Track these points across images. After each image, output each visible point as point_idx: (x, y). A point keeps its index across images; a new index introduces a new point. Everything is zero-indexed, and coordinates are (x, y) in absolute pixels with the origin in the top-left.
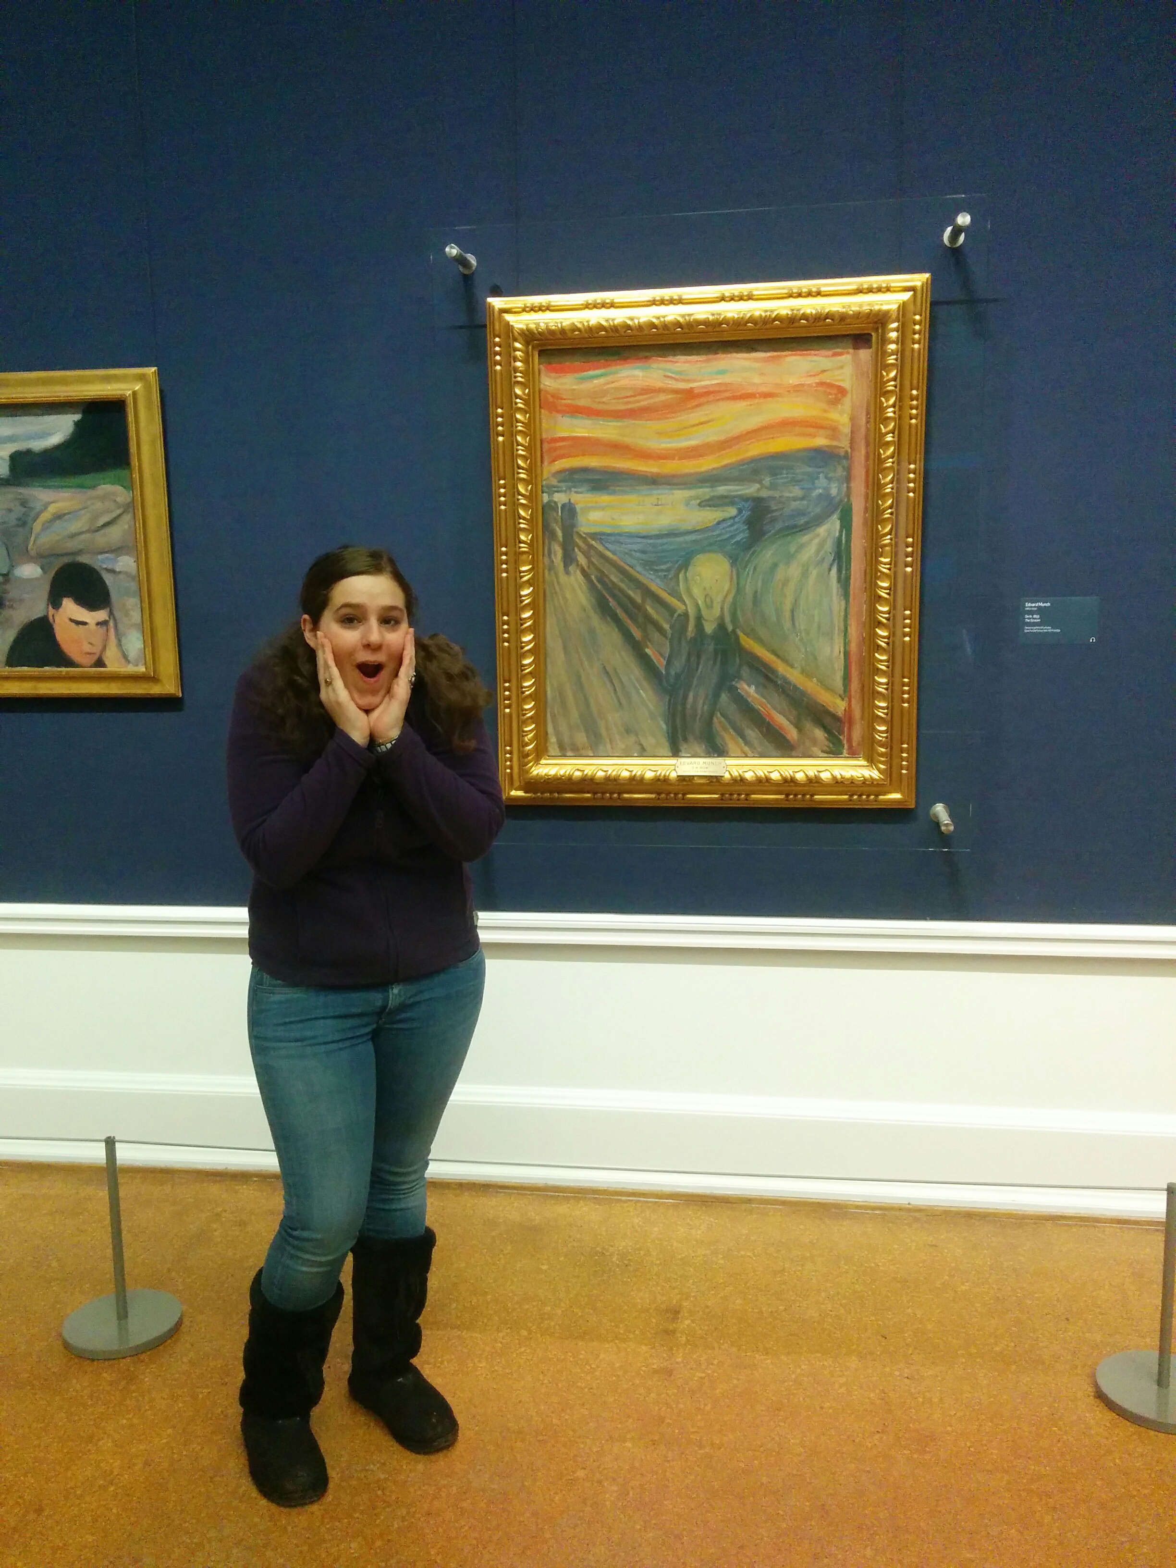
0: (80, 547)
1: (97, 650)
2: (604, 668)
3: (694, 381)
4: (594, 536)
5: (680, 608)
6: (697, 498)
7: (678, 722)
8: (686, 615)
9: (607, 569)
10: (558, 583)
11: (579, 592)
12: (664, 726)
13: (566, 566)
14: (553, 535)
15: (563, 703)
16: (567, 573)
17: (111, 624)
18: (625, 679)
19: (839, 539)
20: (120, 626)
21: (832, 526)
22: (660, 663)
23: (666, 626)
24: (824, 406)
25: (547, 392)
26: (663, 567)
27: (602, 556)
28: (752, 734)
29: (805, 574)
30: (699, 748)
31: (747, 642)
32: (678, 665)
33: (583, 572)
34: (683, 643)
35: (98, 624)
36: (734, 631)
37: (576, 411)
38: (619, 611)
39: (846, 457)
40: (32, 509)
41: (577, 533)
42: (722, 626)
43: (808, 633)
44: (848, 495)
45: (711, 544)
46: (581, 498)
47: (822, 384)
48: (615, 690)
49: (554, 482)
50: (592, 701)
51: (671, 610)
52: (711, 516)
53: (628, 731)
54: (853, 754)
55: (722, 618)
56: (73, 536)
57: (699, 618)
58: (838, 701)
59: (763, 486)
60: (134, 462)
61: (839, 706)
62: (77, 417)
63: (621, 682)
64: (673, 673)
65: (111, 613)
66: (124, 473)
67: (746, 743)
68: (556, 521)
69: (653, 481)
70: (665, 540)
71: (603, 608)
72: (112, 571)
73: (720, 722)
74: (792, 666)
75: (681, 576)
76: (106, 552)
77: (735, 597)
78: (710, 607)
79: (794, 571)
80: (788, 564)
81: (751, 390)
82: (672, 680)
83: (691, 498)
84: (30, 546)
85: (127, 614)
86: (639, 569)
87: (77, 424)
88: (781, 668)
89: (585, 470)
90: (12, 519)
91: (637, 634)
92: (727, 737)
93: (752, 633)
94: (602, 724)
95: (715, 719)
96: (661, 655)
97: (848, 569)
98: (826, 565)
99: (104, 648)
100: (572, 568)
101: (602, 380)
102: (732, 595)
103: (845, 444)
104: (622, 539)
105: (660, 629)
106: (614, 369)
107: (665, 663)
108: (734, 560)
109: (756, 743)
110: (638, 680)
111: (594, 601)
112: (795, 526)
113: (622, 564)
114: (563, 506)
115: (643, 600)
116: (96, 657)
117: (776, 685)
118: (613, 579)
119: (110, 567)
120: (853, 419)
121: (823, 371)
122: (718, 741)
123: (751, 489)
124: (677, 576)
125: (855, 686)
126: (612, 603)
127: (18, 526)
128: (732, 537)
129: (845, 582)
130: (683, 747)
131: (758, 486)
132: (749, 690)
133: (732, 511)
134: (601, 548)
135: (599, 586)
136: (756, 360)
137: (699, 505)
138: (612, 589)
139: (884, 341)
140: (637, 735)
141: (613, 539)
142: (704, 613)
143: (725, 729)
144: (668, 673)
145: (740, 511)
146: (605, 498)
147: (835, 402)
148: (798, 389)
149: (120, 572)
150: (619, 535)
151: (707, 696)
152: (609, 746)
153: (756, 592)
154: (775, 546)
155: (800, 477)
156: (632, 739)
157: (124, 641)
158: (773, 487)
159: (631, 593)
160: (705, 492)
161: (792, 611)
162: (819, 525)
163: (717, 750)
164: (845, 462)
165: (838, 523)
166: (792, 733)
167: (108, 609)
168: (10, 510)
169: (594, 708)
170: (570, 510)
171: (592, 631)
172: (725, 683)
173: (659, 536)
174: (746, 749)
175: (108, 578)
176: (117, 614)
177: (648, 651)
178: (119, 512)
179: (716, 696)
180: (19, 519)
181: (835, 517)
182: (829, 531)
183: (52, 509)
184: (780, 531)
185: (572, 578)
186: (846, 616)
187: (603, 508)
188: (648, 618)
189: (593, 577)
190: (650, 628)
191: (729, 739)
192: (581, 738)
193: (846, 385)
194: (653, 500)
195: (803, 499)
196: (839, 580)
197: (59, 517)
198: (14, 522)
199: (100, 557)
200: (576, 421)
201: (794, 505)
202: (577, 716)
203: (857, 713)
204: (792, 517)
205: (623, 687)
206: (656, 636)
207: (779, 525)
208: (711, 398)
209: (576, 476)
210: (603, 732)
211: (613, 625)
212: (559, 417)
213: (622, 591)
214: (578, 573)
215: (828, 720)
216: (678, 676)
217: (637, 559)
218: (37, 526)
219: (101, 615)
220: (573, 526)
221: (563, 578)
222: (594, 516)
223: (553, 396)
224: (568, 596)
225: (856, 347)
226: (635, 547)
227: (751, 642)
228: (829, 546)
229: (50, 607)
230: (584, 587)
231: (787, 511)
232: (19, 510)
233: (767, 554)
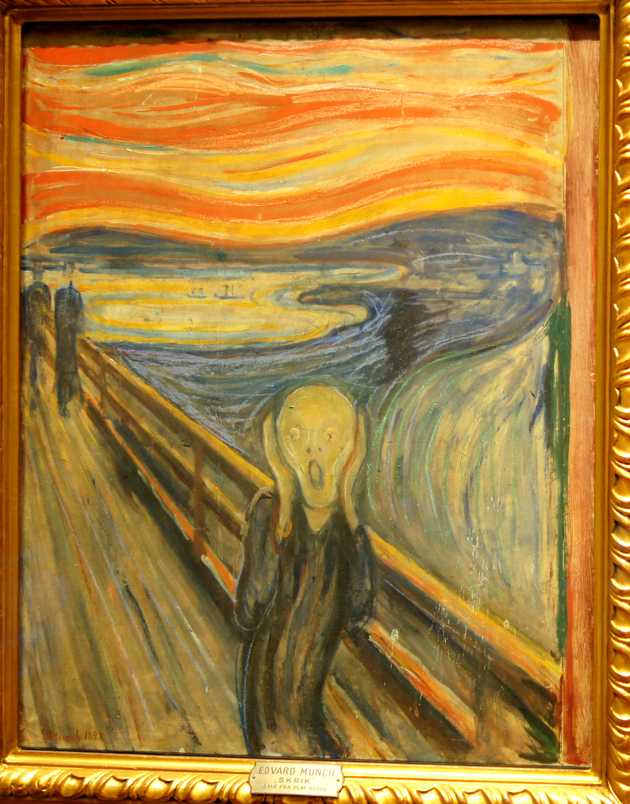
2: (127, 589)
6: (295, 287)
7: (260, 694)
8: (275, 496)
9: (134, 408)
10: (48, 431)
12: (234, 699)
13: (61, 402)
14: (40, 344)
16: (64, 413)
18: (164, 611)
19: (549, 370)
22: (228, 584)
23: (239, 516)
26: (236, 408)
27: (126, 385)
28: (395, 719)
30: (296, 743)
31: (385, 551)
32: (262, 587)
33: (92, 412)
34: (270, 548)
36: (361, 530)
38: (155, 486)
39: (559, 224)
42: (338, 519)
43: (494, 538)
44: (564, 292)
45: (319, 371)
48: (146, 631)
49: (44, 251)
50: (103, 649)
51: (247, 487)
53: (169, 708)
54: (575, 763)
55: (339, 503)
57: (298, 503)
58: (550, 664)
59: (413, 271)
61: (551, 673)
63: (157, 615)
64: (251, 602)
67: (383, 735)
69: (219, 255)
70: (238, 361)
71: (126, 479)
73: (337, 698)
74: (466, 597)
75: (267, 424)
77: (363, 468)
80: (457, 410)
82: (249, 616)
83: (284, 288)
86: (191, 410)
89: (100, 233)
91: (186, 528)
92: (347, 722)
94: (120, 691)
95: (327, 692)
96: (231, 569)
97: (565, 426)
98: (524, 415)
100: (71, 406)
102: (357, 463)
104: (161, 356)
105: (227, 521)
107: (236, 583)
109: (401, 736)
110: (187, 612)
111: (109, 465)
112: (468, 345)
113: (160, 401)
114: (60, 295)
115: (198, 466)
117: (437, 631)
118: (145, 426)
120: (568, 160)
122: (333, 730)
124: (259, 426)
125: (578, 638)
126: (143, 471)
128: (359, 358)
129: (559, 447)
130: (271, 740)
131: (402, 270)
132: (387, 638)
134: (123, 370)
135: (120, 439)
137: (300, 299)
138: (142, 444)
139: (620, 31)
140: (184, 714)
141: (146, 354)
142: (307, 493)
143: (345, 709)
144: (242, 603)
145: (372, 313)
152: (133, 734)
153: (400, 459)
155: (478, 257)
156: (176, 721)
159: (176, 453)
161: (466, 498)
162: (512, 342)
164: (557, 235)
169: (107, 663)
170: (71, 301)
172: (346, 624)
173: (228, 353)
174: (383, 746)
177: (206, 560)
181: (541, 329)
182: (529, 354)
184: (442, 351)
185: (72, 423)
188: (208, 503)
189: (110, 422)
190: (209, 517)
191: (355, 730)
192: (83, 717)
196: (549, 443)
201: (468, 305)
202: (76, 675)
203: (582, 687)
205: (161, 626)
206: (220, 533)
209: (83, 243)
210: (123, 707)
211: (143, 509)
214: (84, 414)
215: (530, 699)
216: (259, 607)
220: (76, 329)
221: (56, 421)
224: (64, 455)
225: (573, 38)
227: (392, 550)
230: (94, 441)
231: (455, 317)
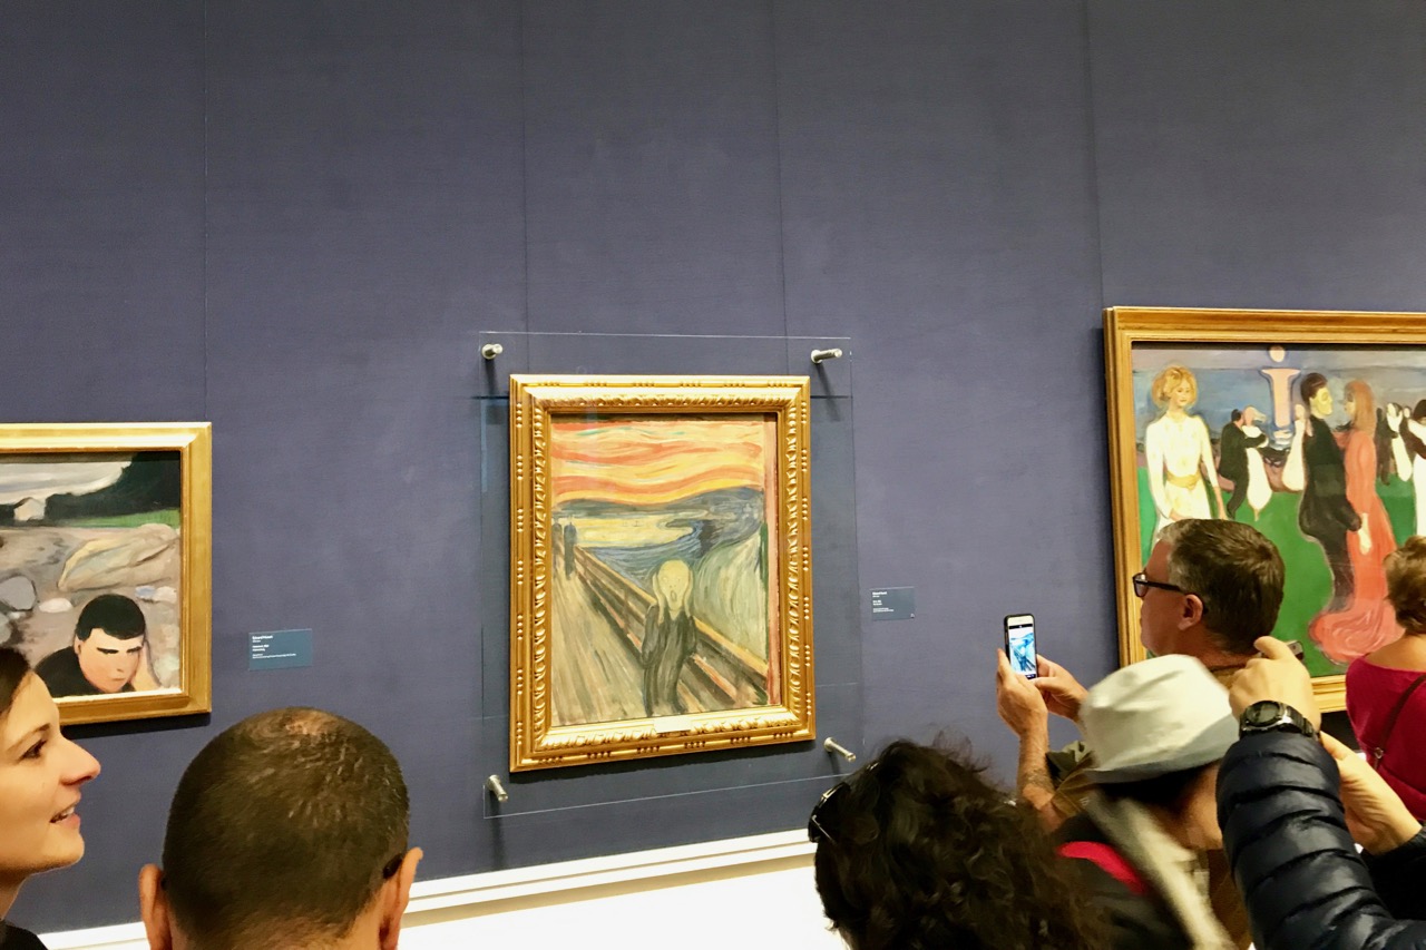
0: (116, 581)
1: (126, 676)
2: (596, 652)
3: (662, 439)
4: (589, 550)
5: (653, 602)
6: (664, 520)
7: (652, 690)
8: (657, 607)
9: (599, 575)
10: (561, 587)
11: (577, 592)
12: (641, 694)
13: (567, 574)
14: (557, 549)
15: (564, 683)
16: (568, 578)
17: (144, 650)
18: (611, 659)
19: (761, 548)
20: (154, 652)
21: (756, 539)
22: (638, 645)
23: (643, 616)
24: (747, 457)
25: (554, 444)
26: (641, 572)
27: (595, 564)
28: (705, 694)
29: (739, 574)
30: (667, 709)
31: (701, 625)
32: (651, 646)
33: (581, 578)
34: (655, 628)
35: (129, 651)
36: (691, 618)
37: (576, 458)
38: (608, 606)
39: (763, 492)
40: (67, 547)
41: (577, 548)
42: (683, 614)
43: (742, 616)
44: (765, 519)
45: (675, 554)
46: (580, 522)
47: (745, 443)
48: (604, 669)
49: (559, 510)
50: (586, 680)
51: (647, 604)
52: (675, 534)
53: (614, 701)
54: (774, 703)
55: (683, 607)
56: (110, 571)
57: (667, 609)
58: (763, 665)
59: (710, 513)
60: (186, 503)
61: (763, 669)
62: (127, 464)
63: (608, 661)
64: (647, 651)
65: (145, 640)
66: (174, 513)
67: (700, 701)
68: (560, 539)
69: (634, 509)
70: (642, 552)
71: (596, 605)
72: (150, 601)
73: (682, 688)
74: (732, 641)
75: (654, 577)
76: (146, 584)
77: (692, 593)
78: (674, 600)
79: (732, 571)
80: (727, 566)
81: (700, 446)
82: (647, 657)
83: (660, 521)
84: (61, 581)
85: (162, 641)
86: (623, 573)
87: (125, 470)
88: (725, 643)
89: (582, 501)
90: (43, 558)
91: (621, 623)
92: (686, 698)
93: (704, 618)
94: (593, 697)
95: (678, 686)
96: (639, 638)
97: (767, 570)
98: (752, 567)
99: (135, 673)
100: (572, 575)
101: (596, 436)
102: (690, 590)
103: (761, 484)
104: (610, 552)
105: (638, 618)
106: (604, 429)
107: (641, 644)
108: (691, 565)
109: (707, 701)
110: (621, 659)
111: (588, 599)
112: (732, 540)
113: (610, 570)
114: (566, 528)
115: (626, 596)
116: (124, 683)
117: (721, 656)
118: (604, 582)
119: (147, 597)
120: (765, 467)
121: (747, 435)
122: (681, 702)
123: (702, 515)
124: (651, 578)
125: (774, 653)
126: (603, 601)
127: (50, 563)
128: (690, 548)
129: (765, 579)
130: (656, 710)
131: (706, 512)
132: (701, 660)
133: (690, 530)
134: (594, 559)
135: (593, 588)
136: (703, 426)
137: (667, 525)
138: (602, 589)
139: (785, 419)
140: (620, 703)
141: (603, 551)
142: (670, 604)
143: (685, 692)
144: (644, 653)
145: (695, 530)
146: (597, 522)
147: (755, 455)
148: (731, 447)
149: (157, 602)
150: (609, 548)
151: (672, 668)
152: (599, 714)
153: (706, 588)
154: (719, 553)
155: (734, 506)
156: (617, 706)
157: (156, 665)
158: (716, 513)
159: (617, 592)
160: (670, 517)
161: (731, 601)
162: (747, 539)
163: (680, 709)
164: (762, 496)
165: (759, 538)
166: (732, 692)
167: (141, 637)
168: (42, 549)
169: (588, 685)
170: (571, 530)
171: (587, 625)
172: (686, 656)
173: (638, 549)
174: (701, 706)
175: (145, 609)
176: (151, 641)
177: (629, 636)
178: (165, 546)
179: (679, 667)
180: (52, 557)
181: (757, 533)
182: (754, 543)
183: (90, 547)
184: (722, 543)
185: (572, 582)
186: (767, 602)
187: (595, 529)
188: (630, 611)
189: (589, 582)
190: (631, 618)
191: (689, 701)
192: (578, 710)
193: (761, 444)
194: (632, 522)
195: (736, 520)
196: (761, 578)
197: (94, 554)
198: (44, 560)
199: (138, 589)
200: (576, 465)
201: (731, 525)
202: (574, 692)
203: (776, 673)
204: (730, 533)
205: (611, 666)
206: (635, 624)
207: (720, 540)
208: (673, 451)
209: (576, 505)
210: (595, 703)
211: (603, 617)
212: (563, 461)
213: (609, 590)
214: (577, 578)
215: (757, 680)
216: (651, 653)
217: (622, 566)
218: (71, 563)
219: (135, 642)
220: (573, 543)
221: (565, 583)
222: (590, 535)
223: (559, 446)
224: (568, 596)
225: (766, 421)
226: (621, 557)
227: (703, 624)
228: (754, 554)
229: (77, 638)
230: (582, 590)
231: (726, 529)
232: (51, 550)
233: (714, 560)
